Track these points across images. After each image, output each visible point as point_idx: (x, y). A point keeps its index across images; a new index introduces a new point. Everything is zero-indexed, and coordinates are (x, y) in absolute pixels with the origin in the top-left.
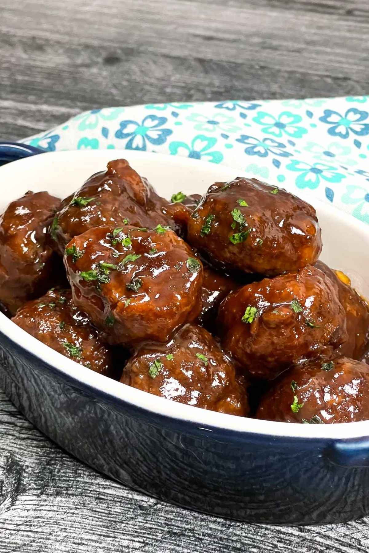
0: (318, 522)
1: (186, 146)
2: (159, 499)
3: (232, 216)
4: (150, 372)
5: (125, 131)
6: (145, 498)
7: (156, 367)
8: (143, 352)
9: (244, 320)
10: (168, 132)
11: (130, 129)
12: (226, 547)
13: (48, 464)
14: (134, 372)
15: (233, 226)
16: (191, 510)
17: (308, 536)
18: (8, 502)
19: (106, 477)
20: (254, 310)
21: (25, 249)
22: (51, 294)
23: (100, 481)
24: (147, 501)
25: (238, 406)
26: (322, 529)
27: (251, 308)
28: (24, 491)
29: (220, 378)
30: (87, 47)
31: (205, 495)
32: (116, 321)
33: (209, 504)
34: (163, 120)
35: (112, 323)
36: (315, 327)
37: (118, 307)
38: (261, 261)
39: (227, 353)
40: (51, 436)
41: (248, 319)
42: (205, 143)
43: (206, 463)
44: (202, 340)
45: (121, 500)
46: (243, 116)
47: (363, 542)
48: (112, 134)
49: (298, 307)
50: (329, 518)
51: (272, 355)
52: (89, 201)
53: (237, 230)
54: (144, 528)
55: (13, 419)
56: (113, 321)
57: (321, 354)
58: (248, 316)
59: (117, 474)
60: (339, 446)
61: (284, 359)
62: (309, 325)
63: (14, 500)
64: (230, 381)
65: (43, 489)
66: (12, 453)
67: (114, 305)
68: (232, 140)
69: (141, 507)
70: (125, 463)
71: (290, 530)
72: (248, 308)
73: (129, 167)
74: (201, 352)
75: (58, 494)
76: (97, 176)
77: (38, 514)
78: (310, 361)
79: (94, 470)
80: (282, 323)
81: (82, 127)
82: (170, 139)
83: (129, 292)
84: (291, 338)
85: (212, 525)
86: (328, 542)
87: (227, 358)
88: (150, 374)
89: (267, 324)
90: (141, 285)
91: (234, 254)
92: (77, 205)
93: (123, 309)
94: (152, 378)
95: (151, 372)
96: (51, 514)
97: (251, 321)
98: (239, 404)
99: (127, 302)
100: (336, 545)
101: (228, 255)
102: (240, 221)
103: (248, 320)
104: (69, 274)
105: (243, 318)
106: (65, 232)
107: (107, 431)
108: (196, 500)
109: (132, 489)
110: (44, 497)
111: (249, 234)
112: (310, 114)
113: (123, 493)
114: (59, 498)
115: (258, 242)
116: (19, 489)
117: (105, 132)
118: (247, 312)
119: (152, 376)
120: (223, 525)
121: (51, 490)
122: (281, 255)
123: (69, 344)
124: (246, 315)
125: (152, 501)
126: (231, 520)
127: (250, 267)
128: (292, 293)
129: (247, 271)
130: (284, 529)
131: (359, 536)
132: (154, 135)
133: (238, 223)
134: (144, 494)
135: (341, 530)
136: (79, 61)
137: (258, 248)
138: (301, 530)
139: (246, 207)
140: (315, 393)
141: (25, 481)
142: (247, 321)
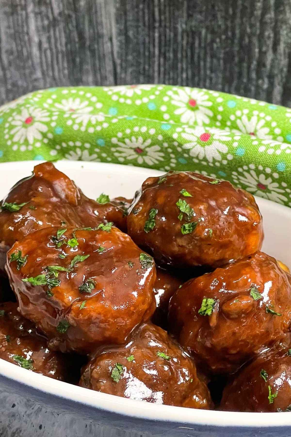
3: (178, 208)
4: (112, 376)
7: (119, 370)
9: (201, 312)
14: (95, 379)
15: (181, 217)
20: (210, 301)
25: (204, 402)
27: (207, 300)
29: (184, 375)
32: (71, 326)
35: (65, 328)
36: (276, 314)
37: (72, 312)
38: (211, 251)
39: (185, 350)
41: (205, 311)
44: (159, 339)
49: (257, 294)
51: (234, 347)
52: (22, 205)
53: (185, 221)
56: (66, 326)
57: (280, 343)
58: (205, 309)
61: (246, 350)
62: (269, 311)
64: (193, 377)
67: (68, 310)
72: (204, 300)
73: (56, 169)
74: (162, 350)
76: (23, 181)
78: (272, 350)
80: (243, 313)
83: (82, 294)
87: (186, 355)
88: (113, 379)
90: (95, 286)
91: (182, 246)
93: (78, 312)
94: (115, 382)
95: (114, 376)
97: (209, 313)
98: (205, 401)
101: (176, 249)
102: (187, 212)
103: (206, 313)
104: (13, 282)
105: (199, 312)
111: (198, 224)
115: (208, 232)
118: (203, 304)
119: (115, 380)
122: (229, 244)
123: (19, 357)
124: (202, 307)
127: (198, 259)
128: (249, 280)
129: (196, 264)
133: (185, 214)
137: (208, 238)
139: (190, 197)
140: (287, 380)
142: (204, 314)
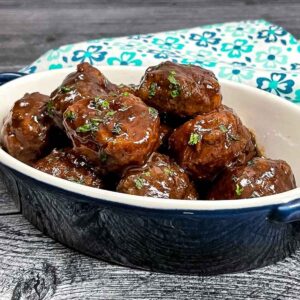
0: (259, 267)
1: (118, 60)
2: (152, 271)
3: (169, 80)
5: (78, 56)
6: (142, 272)
7: (140, 182)
8: (129, 174)
9: (190, 143)
10: (105, 53)
11: (80, 55)
12: (206, 293)
13: (72, 262)
15: (170, 87)
16: (175, 274)
17: (256, 276)
18: (51, 291)
19: (113, 264)
20: (196, 136)
21: (31, 128)
22: (55, 152)
23: (109, 267)
24: (144, 274)
26: (263, 270)
28: (60, 282)
30: (35, 36)
31: (182, 262)
33: (186, 268)
34: (99, 48)
35: (105, 158)
37: (108, 146)
38: (190, 108)
40: (70, 245)
41: (193, 142)
42: (129, 56)
43: (180, 243)
44: (165, 161)
45: (127, 276)
46: (146, 41)
47: (291, 273)
48: (69, 59)
49: (224, 129)
50: (265, 262)
52: (71, 87)
53: (174, 89)
54: (148, 291)
55: (41, 239)
56: (105, 156)
57: (239, 159)
58: (193, 140)
59: (119, 260)
60: (281, 208)
61: (220, 164)
62: (233, 139)
63: (54, 289)
64: (188, 184)
65: (72, 279)
66: (46, 260)
67: (106, 145)
68: (144, 52)
69: (142, 279)
70: (125, 252)
71: (242, 275)
72: (192, 135)
74: (166, 168)
75: (83, 280)
77: (73, 295)
79: (104, 261)
81: (50, 59)
82: (107, 57)
83: (114, 135)
84: (223, 149)
85: (191, 281)
86: (269, 278)
87: (182, 170)
88: (137, 187)
89: (208, 142)
90: (121, 129)
92: (64, 91)
93: (112, 146)
94: (139, 190)
96: (82, 294)
97: (195, 142)
99: (115, 142)
100: (275, 278)
102: (175, 83)
106: (58, 110)
107: (108, 235)
108: (177, 267)
109: (132, 268)
110: (74, 284)
111: (182, 90)
112: (183, 37)
113: (127, 271)
114: (85, 283)
115: (188, 94)
116: (56, 282)
117: (65, 59)
118: (191, 138)
120: (199, 280)
121: (79, 279)
122: (202, 102)
124: (191, 140)
125: (148, 273)
126: (203, 275)
127: (184, 113)
130: (238, 275)
131: (287, 270)
132: (96, 56)
133: (173, 85)
134: (141, 270)
135: (275, 268)
136: (32, 42)
138: (249, 273)
139: (176, 74)
141: (59, 276)
142: (192, 144)
